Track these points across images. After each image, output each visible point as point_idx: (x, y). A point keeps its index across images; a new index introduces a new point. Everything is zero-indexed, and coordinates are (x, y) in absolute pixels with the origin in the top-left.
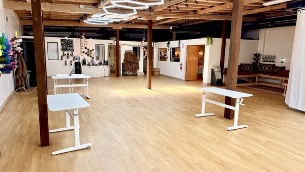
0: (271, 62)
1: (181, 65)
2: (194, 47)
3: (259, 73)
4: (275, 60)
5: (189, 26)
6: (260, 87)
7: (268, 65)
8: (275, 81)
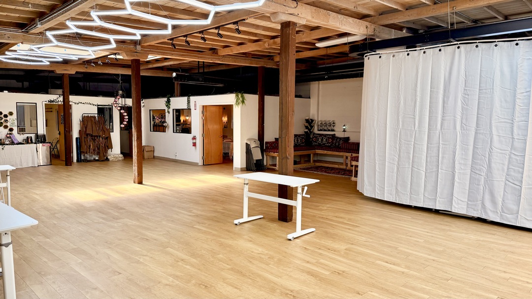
0: (329, 130)
1: (194, 138)
2: (214, 109)
3: (314, 148)
4: (335, 128)
5: (204, 73)
6: (317, 168)
7: (325, 135)
8: (337, 159)
